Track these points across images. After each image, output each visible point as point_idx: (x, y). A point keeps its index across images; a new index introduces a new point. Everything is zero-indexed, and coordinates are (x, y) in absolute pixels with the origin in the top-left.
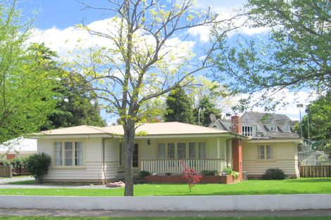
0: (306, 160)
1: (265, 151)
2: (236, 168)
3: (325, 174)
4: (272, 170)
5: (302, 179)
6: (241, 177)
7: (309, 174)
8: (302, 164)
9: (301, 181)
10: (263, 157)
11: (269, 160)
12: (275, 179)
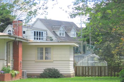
0: (81, 61)
1: (44, 52)
2: (16, 67)
3: (97, 74)
4: (50, 70)
5: (76, 77)
6: (21, 75)
7: (83, 73)
8: (78, 65)
9: (75, 80)
10: (42, 58)
11: (47, 60)
12: (51, 77)
